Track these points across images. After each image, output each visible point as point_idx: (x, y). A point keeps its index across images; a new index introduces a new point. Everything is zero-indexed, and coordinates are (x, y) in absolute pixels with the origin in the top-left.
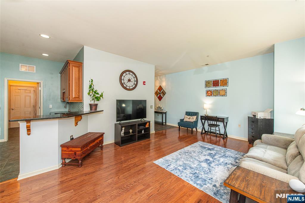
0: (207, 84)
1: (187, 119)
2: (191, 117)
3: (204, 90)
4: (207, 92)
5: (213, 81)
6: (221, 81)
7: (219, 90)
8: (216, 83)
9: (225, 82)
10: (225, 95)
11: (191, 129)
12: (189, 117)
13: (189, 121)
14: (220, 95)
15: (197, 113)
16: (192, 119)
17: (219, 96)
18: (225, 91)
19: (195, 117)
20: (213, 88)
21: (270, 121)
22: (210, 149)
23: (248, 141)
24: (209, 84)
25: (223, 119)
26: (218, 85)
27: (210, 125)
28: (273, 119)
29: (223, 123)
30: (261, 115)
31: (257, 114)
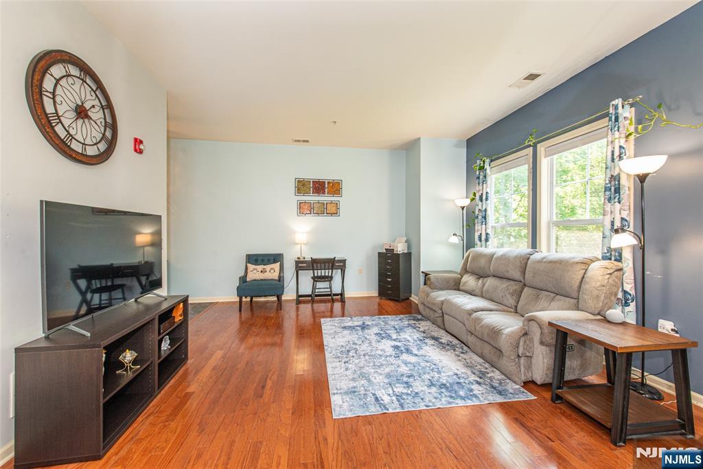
0: (302, 186)
1: (255, 273)
2: (268, 267)
3: (294, 200)
4: (300, 205)
5: (313, 182)
6: (329, 183)
7: (325, 202)
8: (319, 187)
9: (335, 188)
10: (335, 213)
11: (275, 299)
12: (260, 268)
13: (262, 278)
14: (328, 212)
15: (280, 254)
16: (272, 271)
17: (325, 215)
18: (337, 205)
19: (277, 266)
20: (312, 198)
21: (408, 256)
22: (364, 327)
23: (377, 295)
24: (305, 188)
25: (344, 261)
26: (324, 193)
27: (316, 279)
28: (410, 253)
29: (340, 270)
30: (400, 248)
31: (397, 248)
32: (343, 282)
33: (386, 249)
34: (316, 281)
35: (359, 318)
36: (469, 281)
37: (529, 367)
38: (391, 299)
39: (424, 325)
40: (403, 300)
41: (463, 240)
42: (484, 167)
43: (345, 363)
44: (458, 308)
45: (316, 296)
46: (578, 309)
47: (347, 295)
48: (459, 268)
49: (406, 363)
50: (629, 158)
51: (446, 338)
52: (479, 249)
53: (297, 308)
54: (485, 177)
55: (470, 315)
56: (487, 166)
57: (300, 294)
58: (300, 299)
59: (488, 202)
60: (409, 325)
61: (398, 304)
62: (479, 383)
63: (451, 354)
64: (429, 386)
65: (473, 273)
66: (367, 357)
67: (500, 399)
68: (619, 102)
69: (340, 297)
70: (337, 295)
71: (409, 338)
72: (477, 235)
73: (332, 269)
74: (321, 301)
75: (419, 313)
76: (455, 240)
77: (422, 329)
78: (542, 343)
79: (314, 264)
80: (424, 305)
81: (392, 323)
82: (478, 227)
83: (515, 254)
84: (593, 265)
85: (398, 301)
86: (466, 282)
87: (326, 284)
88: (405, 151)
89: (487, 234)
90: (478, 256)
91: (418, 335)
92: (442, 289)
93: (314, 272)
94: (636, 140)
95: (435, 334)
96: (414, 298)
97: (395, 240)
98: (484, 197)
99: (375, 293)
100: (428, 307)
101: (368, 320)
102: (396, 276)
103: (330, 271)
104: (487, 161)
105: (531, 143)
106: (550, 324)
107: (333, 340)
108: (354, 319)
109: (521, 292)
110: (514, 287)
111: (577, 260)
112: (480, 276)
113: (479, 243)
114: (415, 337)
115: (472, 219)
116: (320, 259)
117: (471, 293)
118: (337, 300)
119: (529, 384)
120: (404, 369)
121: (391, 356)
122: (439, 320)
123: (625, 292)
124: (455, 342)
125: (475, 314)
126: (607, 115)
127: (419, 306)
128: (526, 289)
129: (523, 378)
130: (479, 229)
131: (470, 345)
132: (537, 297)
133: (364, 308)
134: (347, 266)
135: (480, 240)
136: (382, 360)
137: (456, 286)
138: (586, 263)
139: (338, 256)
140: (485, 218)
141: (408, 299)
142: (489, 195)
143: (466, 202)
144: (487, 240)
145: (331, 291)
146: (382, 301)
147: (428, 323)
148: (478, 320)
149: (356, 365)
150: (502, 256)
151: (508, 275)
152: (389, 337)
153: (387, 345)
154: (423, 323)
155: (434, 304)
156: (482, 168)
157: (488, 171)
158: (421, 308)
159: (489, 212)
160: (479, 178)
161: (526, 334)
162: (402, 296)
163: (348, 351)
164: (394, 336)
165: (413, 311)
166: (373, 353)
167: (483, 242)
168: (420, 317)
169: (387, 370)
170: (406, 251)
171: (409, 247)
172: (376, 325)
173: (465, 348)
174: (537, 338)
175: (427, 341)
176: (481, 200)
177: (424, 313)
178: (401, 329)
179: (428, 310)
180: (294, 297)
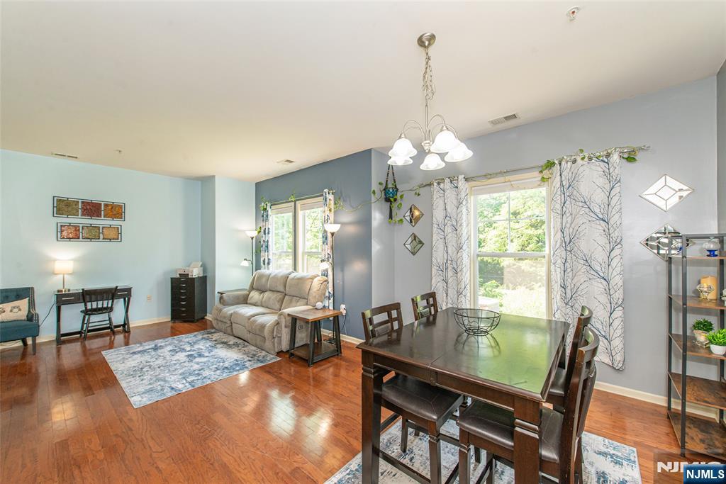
0: (63, 206)
2: (8, 306)
3: (54, 222)
4: (61, 228)
5: (82, 202)
6: (106, 205)
7: (101, 226)
8: (92, 209)
9: (116, 211)
10: (116, 238)
14: (105, 237)
15: (28, 288)
16: (15, 310)
17: (101, 240)
18: (118, 230)
19: (23, 303)
20: (82, 221)
21: (203, 280)
22: (156, 348)
23: (170, 320)
24: (70, 209)
25: (129, 290)
26: (99, 215)
27: (87, 312)
28: (206, 277)
29: (122, 299)
30: (196, 272)
31: (192, 272)
32: (127, 312)
33: (180, 274)
34: (90, 315)
35: (151, 343)
36: (255, 296)
37: (280, 343)
38: (185, 322)
39: (216, 336)
40: (198, 320)
41: (252, 264)
42: (266, 209)
43: (139, 376)
44: (242, 316)
45: (89, 331)
46: (307, 304)
47: (133, 324)
48: (247, 286)
49: (198, 363)
50: (331, 223)
51: (232, 340)
52: (264, 271)
53: (59, 351)
54: (267, 216)
55: (249, 319)
56: (268, 208)
57: (61, 333)
58: (62, 339)
59: (270, 235)
60: (203, 338)
61: (192, 324)
62: (250, 361)
63: (236, 349)
64: (215, 371)
65: (258, 290)
66: (162, 368)
67: (260, 365)
68: (326, 190)
69: (121, 328)
70: (119, 326)
71: (203, 348)
72: (262, 260)
73: (113, 299)
74: (97, 337)
75: (213, 328)
76: (246, 264)
77: (214, 339)
78: (286, 327)
79: (86, 296)
80: (217, 320)
81: (187, 340)
82: (262, 254)
83: (281, 274)
84: (316, 280)
85: (192, 322)
86: (252, 297)
87: (104, 317)
88: (200, 182)
89: (269, 259)
90: (261, 276)
91: (210, 344)
92: (233, 305)
93: (86, 305)
94: (335, 212)
95: (225, 340)
96: (209, 317)
97: (191, 264)
98: (267, 232)
99: (168, 318)
100: (221, 321)
101: (160, 342)
102: (190, 298)
103: (110, 301)
104: (269, 205)
105: (293, 200)
106: (289, 315)
107: (123, 365)
108: (144, 344)
109: (284, 299)
110: (280, 296)
111: (309, 277)
112: (262, 291)
113: (263, 266)
114: (208, 346)
115: (259, 248)
116: (96, 290)
117: (255, 305)
118: (119, 332)
119: (280, 353)
120: (196, 367)
121: (185, 362)
122: (229, 329)
123: (329, 293)
124: (240, 341)
125: (253, 318)
126: (322, 195)
127: (213, 322)
128: (286, 297)
129: (277, 350)
130: (264, 255)
131: (249, 340)
132: (291, 301)
133: (155, 333)
134: (132, 295)
135: (264, 264)
136: (177, 366)
137: (244, 300)
138: (312, 278)
139: (121, 285)
140: (267, 247)
141: (203, 318)
142: (270, 230)
143: (255, 234)
144: (269, 264)
145: (111, 323)
146: (175, 324)
147: (221, 334)
148: (255, 321)
149: (151, 375)
150: (275, 276)
151: (276, 289)
152: (184, 350)
153: (181, 356)
154: (216, 335)
155: (225, 317)
156: (265, 209)
157: (270, 212)
158: (214, 323)
159: (270, 243)
160: (263, 216)
161: (278, 324)
162: (197, 316)
163: (142, 369)
164: (188, 349)
165: (208, 327)
166: (168, 364)
167: (266, 265)
168: (213, 331)
169: (181, 371)
170: (201, 275)
171: (205, 270)
172: (170, 344)
173: (246, 344)
174: (283, 325)
175: (217, 346)
176: (265, 234)
177: (217, 327)
178: (194, 343)
179: (220, 323)
180: (53, 336)
